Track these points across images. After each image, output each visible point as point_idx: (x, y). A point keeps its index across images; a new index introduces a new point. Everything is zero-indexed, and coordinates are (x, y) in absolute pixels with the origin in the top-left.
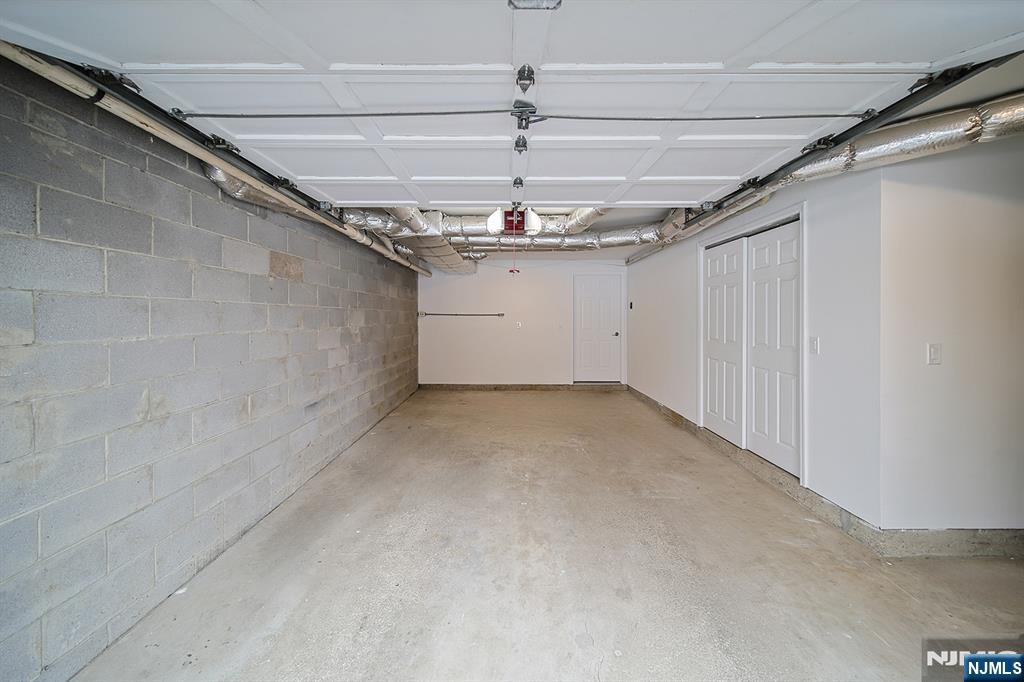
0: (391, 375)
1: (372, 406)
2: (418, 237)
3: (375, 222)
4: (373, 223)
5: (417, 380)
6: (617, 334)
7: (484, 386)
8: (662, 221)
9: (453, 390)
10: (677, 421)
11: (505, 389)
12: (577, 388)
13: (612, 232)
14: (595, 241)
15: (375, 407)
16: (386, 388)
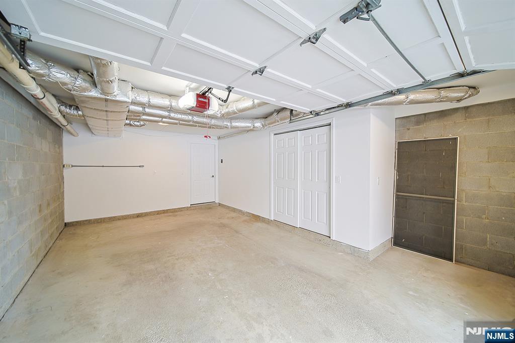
0: (45, 220)
1: (31, 255)
2: (106, 100)
3: (60, 75)
4: (59, 75)
5: (63, 220)
6: (213, 176)
7: (128, 216)
8: (267, 118)
9: (101, 222)
10: (257, 218)
11: (145, 216)
12: (192, 208)
13: (241, 120)
14: (229, 124)
15: (33, 255)
16: (42, 233)
